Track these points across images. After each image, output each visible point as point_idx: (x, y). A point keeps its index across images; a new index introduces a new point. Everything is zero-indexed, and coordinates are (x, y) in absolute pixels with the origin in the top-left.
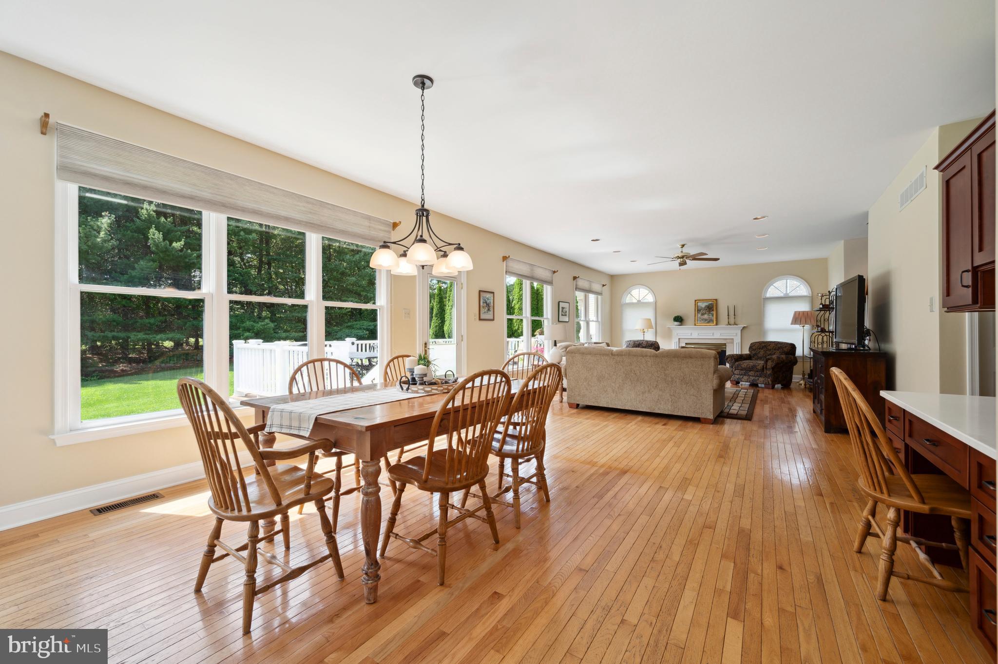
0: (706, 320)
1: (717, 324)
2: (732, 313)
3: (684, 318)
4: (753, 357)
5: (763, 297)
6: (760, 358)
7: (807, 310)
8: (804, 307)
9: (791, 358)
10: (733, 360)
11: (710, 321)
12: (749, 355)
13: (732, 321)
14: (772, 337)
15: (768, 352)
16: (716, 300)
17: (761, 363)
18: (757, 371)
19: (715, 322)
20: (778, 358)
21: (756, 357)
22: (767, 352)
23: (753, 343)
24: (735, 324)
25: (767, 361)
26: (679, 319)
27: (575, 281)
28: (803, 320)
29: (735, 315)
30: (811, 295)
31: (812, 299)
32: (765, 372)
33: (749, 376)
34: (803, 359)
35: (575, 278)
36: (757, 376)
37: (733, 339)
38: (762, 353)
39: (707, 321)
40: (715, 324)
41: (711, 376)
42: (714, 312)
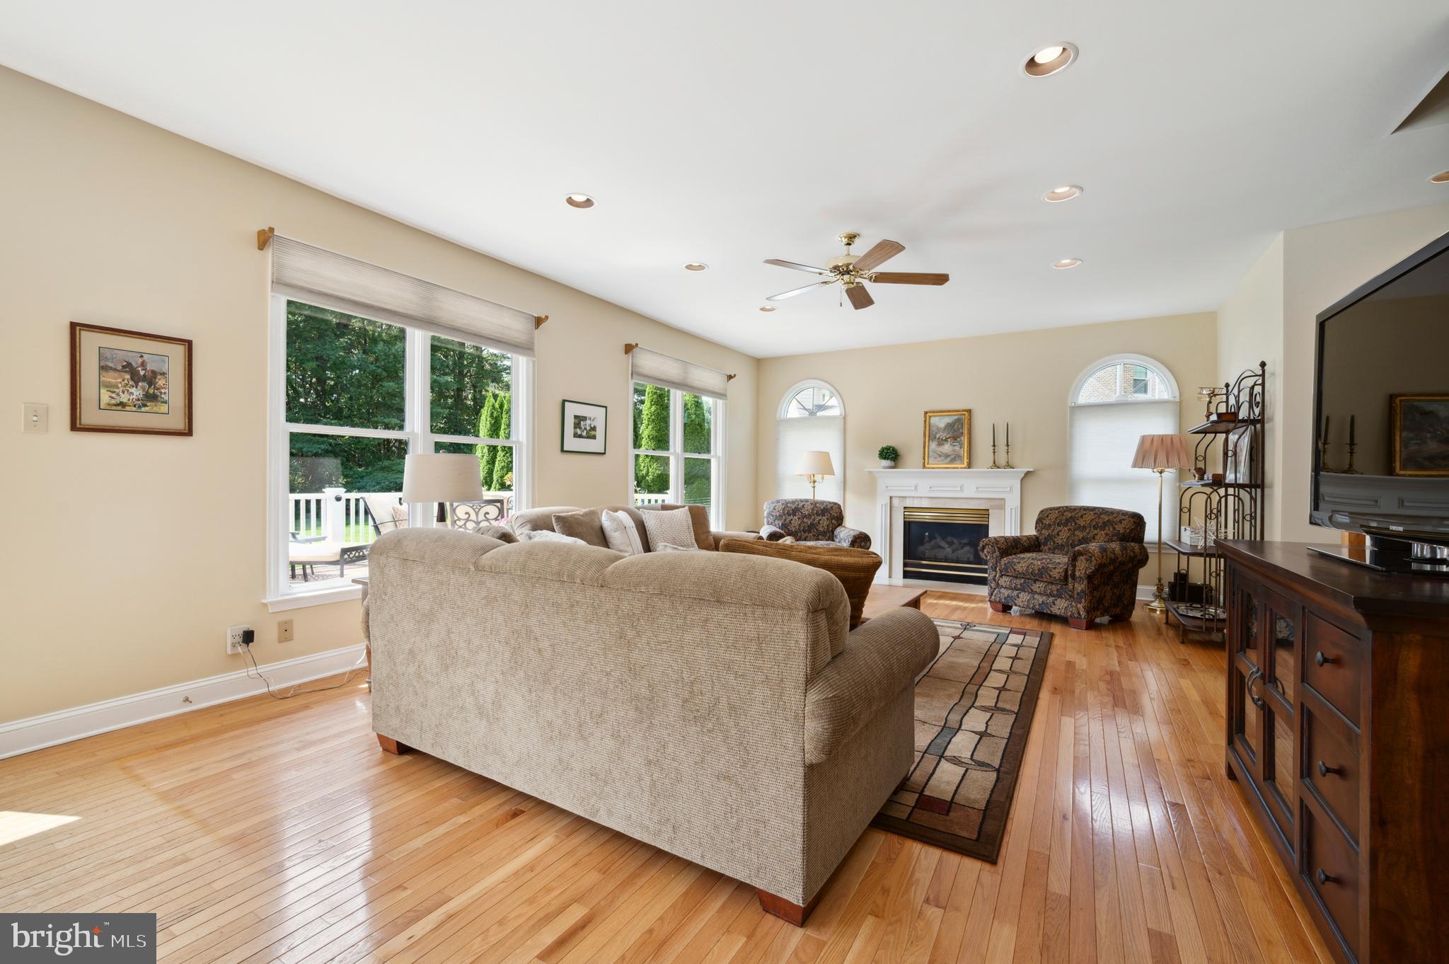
0: (947, 456)
1: (969, 466)
2: (1001, 441)
3: (901, 451)
4: (1045, 544)
5: (1069, 405)
6: (1058, 548)
7: (1170, 434)
8: (1162, 426)
9: (1133, 550)
10: (997, 553)
11: (955, 458)
12: (1037, 538)
13: (1002, 458)
14: (1088, 498)
15: (1080, 534)
16: (969, 411)
17: (1062, 559)
18: (1052, 583)
19: (966, 460)
20: (1103, 550)
21: (1050, 545)
22: (1077, 533)
23: (1046, 510)
24: (1009, 465)
25: (1074, 559)
26: (891, 455)
27: (630, 355)
28: (1162, 458)
29: (1008, 445)
30: (1177, 399)
31: (1180, 405)
32: (1070, 586)
33: (1033, 592)
34: (1160, 548)
35: (629, 349)
36: (1051, 595)
37: (1004, 499)
38: (1064, 534)
39: (949, 459)
40: (965, 465)
41: (793, 695)
42: (965, 439)
